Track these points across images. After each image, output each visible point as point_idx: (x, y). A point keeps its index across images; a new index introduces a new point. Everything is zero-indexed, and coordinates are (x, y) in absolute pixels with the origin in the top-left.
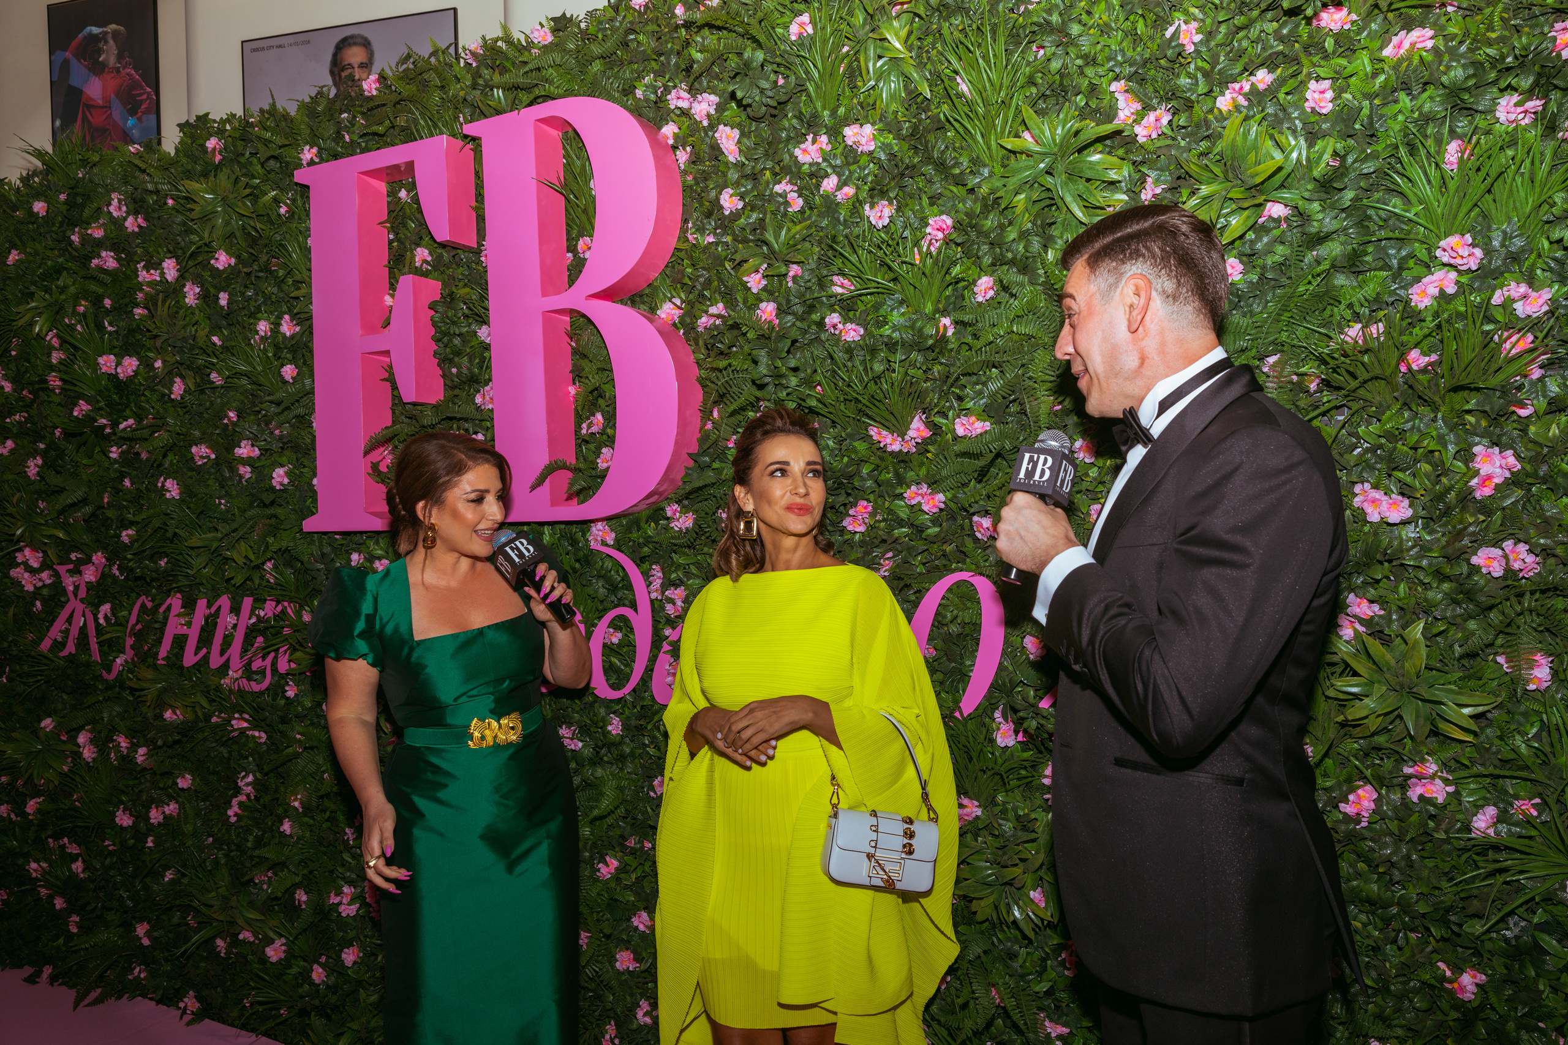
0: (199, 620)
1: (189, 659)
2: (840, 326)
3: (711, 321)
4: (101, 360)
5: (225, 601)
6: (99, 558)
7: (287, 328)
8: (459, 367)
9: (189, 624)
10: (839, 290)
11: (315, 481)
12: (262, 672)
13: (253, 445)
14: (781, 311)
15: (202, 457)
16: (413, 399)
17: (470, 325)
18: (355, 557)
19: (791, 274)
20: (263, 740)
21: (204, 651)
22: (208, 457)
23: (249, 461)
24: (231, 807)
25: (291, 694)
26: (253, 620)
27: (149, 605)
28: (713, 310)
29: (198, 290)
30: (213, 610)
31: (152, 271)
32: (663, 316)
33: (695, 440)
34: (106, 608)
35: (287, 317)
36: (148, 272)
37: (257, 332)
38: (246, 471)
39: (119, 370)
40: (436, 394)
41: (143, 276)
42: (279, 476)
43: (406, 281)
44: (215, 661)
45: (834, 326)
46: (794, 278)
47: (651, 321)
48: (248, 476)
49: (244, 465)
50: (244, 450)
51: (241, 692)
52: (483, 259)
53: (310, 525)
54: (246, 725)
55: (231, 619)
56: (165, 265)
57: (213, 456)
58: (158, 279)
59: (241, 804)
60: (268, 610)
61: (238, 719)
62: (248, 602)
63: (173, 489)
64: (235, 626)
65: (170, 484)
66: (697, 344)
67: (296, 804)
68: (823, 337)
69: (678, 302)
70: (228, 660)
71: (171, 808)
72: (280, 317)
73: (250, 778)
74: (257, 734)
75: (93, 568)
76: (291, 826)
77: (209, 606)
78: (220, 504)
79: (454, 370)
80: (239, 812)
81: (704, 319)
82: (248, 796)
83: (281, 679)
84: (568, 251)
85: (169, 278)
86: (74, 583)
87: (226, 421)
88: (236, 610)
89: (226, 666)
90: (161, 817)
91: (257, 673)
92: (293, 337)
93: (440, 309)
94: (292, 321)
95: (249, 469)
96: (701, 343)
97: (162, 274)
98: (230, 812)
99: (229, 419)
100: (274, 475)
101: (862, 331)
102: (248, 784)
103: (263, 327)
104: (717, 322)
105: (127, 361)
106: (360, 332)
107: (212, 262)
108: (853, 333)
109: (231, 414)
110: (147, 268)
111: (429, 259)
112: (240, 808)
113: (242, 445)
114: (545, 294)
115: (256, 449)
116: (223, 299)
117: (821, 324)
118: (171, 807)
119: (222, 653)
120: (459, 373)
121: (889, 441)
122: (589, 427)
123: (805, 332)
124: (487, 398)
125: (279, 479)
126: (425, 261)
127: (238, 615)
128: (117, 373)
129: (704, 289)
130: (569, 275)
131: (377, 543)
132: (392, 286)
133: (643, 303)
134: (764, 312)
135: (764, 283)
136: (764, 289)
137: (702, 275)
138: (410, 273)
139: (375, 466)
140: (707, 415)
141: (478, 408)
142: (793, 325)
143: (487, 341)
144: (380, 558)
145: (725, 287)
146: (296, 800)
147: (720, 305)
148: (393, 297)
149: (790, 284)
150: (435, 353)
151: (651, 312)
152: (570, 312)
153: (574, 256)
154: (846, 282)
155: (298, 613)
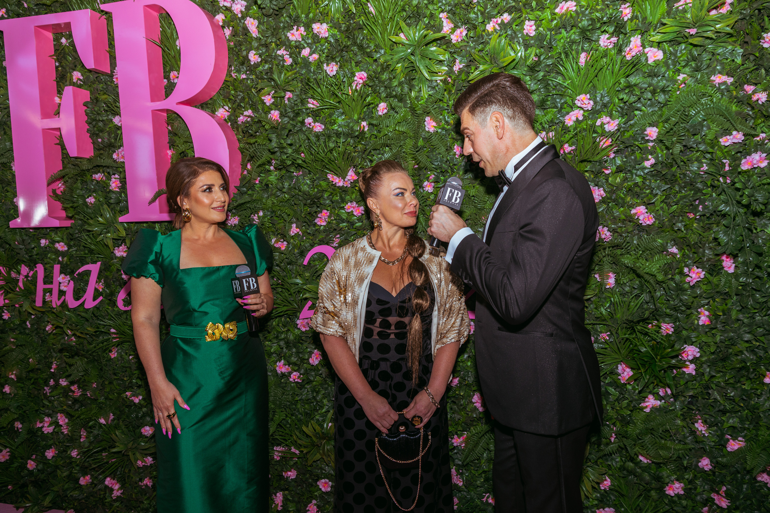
2: (313, 124)
3: (245, 119)
8: (102, 138)
10: (311, 106)
11: (15, 200)
14: (282, 115)
16: (76, 155)
17: (108, 115)
18: (43, 241)
19: (287, 96)
28: (246, 113)
32: (219, 115)
33: (238, 180)
40: (89, 152)
43: (68, 90)
45: (310, 124)
46: (289, 99)
47: (213, 117)
52: (114, 80)
53: (14, 224)
66: (238, 130)
67: (13, 376)
68: (304, 129)
69: (227, 108)
76: (10, 389)
79: (100, 140)
81: (241, 118)
84: (165, 78)
93: (90, 106)
96: (240, 130)
101: (323, 127)
104: (249, 120)
106: (40, 117)
108: (319, 128)
111: (82, 78)
114: (152, 101)
117: (303, 123)
120: (103, 141)
121: (337, 181)
123: (295, 126)
124: (120, 155)
126: (79, 79)
129: (241, 102)
130: (166, 92)
131: (56, 234)
132: (60, 92)
133: (208, 108)
134: (273, 115)
135: (273, 100)
136: (273, 104)
137: (239, 95)
138: (70, 85)
139: (54, 192)
140: (244, 167)
141: (115, 161)
142: (288, 122)
143: (119, 125)
144: (58, 242)
145: (252, 101)
146: (12, 374)
147: (250, 111)
148: (60, 98)
149: (286, 102)
150: (88, 130)
151: (213, 113)
152: (167, 111)
153: (168, 81)
154: (315, 102)
155: (9, 273)
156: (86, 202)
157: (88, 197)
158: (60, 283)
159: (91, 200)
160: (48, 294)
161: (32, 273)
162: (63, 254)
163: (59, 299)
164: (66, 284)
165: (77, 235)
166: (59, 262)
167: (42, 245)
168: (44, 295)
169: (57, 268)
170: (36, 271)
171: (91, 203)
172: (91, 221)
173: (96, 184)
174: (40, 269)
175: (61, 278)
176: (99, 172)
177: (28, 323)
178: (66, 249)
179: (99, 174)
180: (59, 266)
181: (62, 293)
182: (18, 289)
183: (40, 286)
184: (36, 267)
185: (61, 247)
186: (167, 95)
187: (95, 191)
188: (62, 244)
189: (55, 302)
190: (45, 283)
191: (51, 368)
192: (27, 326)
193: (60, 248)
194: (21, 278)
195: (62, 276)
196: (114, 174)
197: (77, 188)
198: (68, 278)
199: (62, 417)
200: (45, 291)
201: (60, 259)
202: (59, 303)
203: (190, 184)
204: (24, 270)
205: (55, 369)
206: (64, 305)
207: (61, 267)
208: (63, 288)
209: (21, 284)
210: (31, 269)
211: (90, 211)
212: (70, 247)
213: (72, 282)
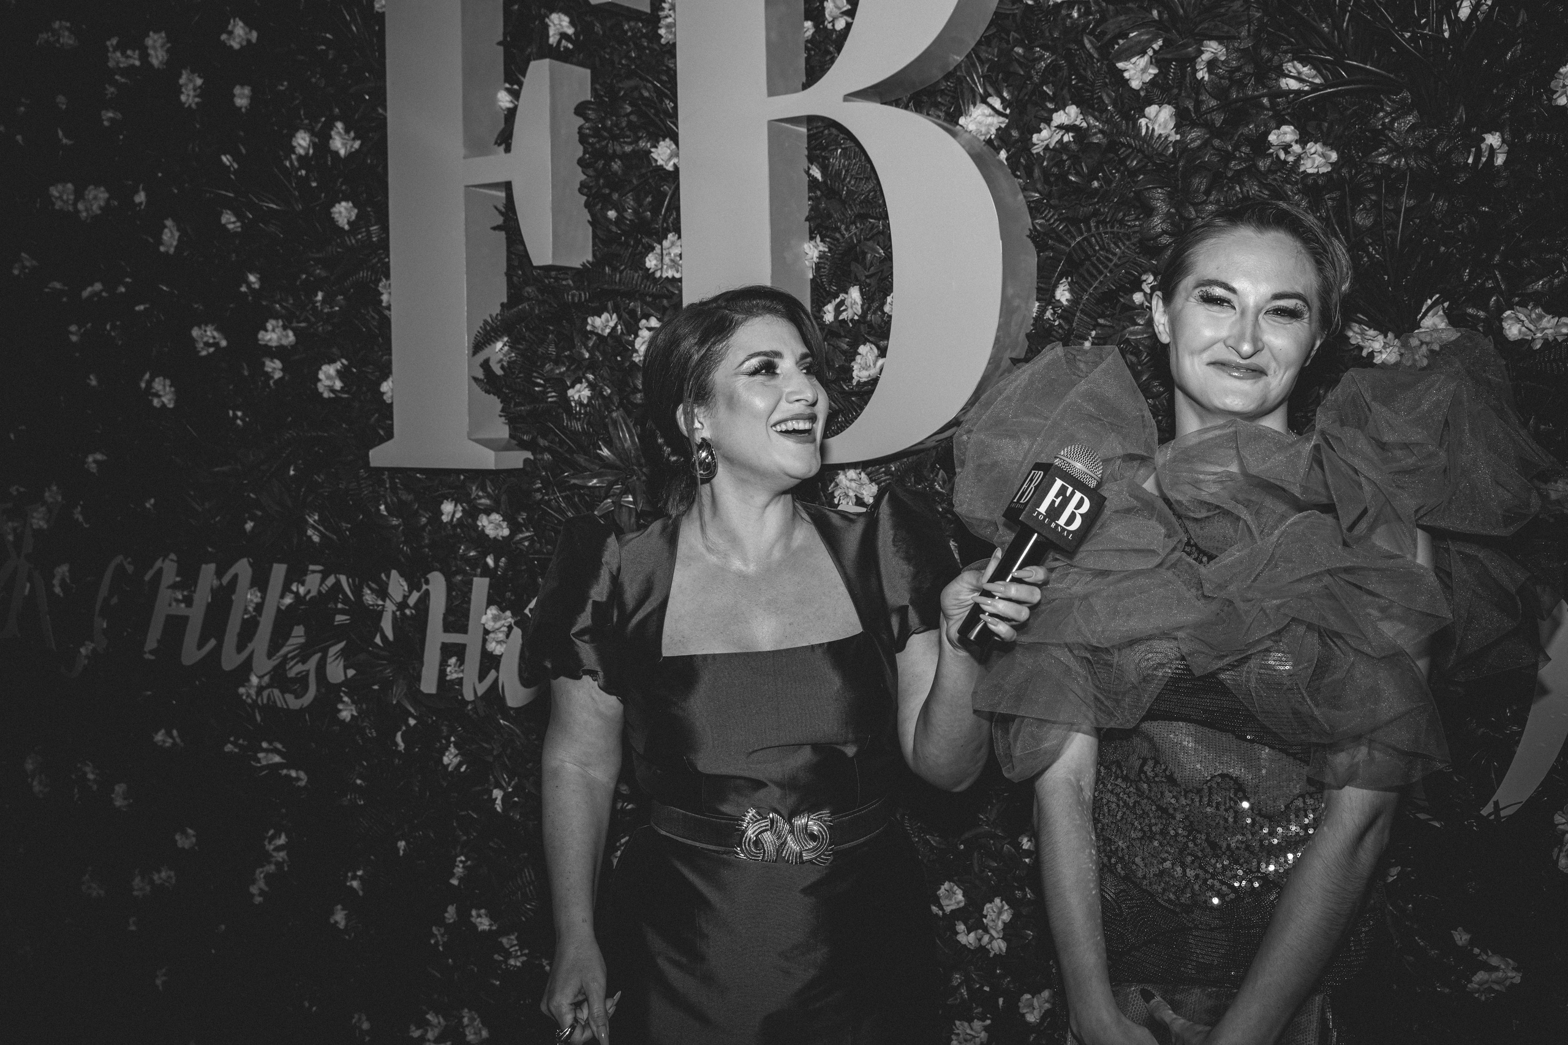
0: (203, 595)
1: (191, 654)
2: (1297, 148)
3: (1057, 138)
4: (54, 192)
5: (243, 568)
6: (53, 494)
7: (341, 143)
8: (620, 210)
9: (188, 601)
10: (1293, 85)
11: (385, 387)
12: (303, 679)
13: (285, 328)
14: (1182, 120)
15: (207, 345)
16: (548, 261)
17: (636, 141)
18: (448, 507)
19: (1206, 57)
20: (302, 783)
21: (212, 643)
22: (216, 345)
23: (279, 352)
24: (254, 881)
25: (346, 714)
26: (288, 600)
27: (130, 569)
28: (1059, 118)
29: (199, 82)
30: (225, 580)
31: (129, 52)
32: (972, 127)
33: (1022, 337)
34: (63, 570)
35: (339, 125)
36: (123, 53)
37: (292, 149)
38: (274, 367)
39: (80, 206)
40: (581, 255)
41: (117, 59)
42: (329, 377)
43: (539, 71)
44: (230, 660)
45: (1286, 148)
46: (1212, 65)
47: (954, 135)
48: (278, 375)
49: (272, 358)
50: (273, 335)
51: (270, 709)
52: (662, 31)
53: (380, 456)
54: (277, 759)
55: (253, 596)
56: (149, 42)
57: (224, 343)
58: (137, 63)
59: (268, 877)
60: (312, 584)
61: (266, 751)
62: (279, 571)
63: (164, 394)
64: (259, 608)
65: (160, 385)
66: (1029, 174)
67: (355, 884)
68: (1263, 164)
69: (997, 103)
70: (250, 657)
71: (164, 876)
72: (328, 126)
73: (282, 840)
74: (293, 774)
75: (43, 509)
76: (348, 918)
77: (219, 574)
78: (236, 417)
79: (612, 214)
80: (266, 889)
81: (1045, 133)
82: (279, 865)
83: (329, 694)
84: (807, 19)
85: (155, 62)
86: (14, 529)
87: (244, 289)
88: (260, 582)
89: (247, 667)
90: (148, 888)
91: (294, 680)
92: (351, 156)
93: (591, 114)
94: (347, 131)
95: (278, 364)
96: (1037, 173)
97: (144, 56)
98: (254, 890)
99: (249, 285)
100: (321, 376)
101: (1334, 156)
102: (278, 849)
103: (302, 141)
104: (1066, 139)
105: (91, 192)
106: (461, 151)
107: (224, 37)
108: (1319, 160)
109: (252, 278)
110: (122, 47)
111: (570, 31)
112: (267, 883)
113: (269, 326)
114: (772, 92)
115: (291, 333)
116: (242, 98)
117: (1261, 144)
118: (163, 874)
119: (240, 648)
120: (620, 218)
121: (1377, 345)
122: (838, 311)
123: (1227, 157)
124: (666, 259)
125: (328, 383)
126: (564, 36)
127: (263, 590)
128: (77, 211)
129: (1044, 82)
130: (807, 60)
131: (483, 488)
132: (514, 77)
133: (937, 105)
134: (1153, 121)
135: (1153, 71)
136: (1153, 82)
137: (1041, 58)
138: (541, 56)
139: (486, 365)
140: (1046, 295)
141: (649, 275)
142: (1206, 143)
143: (670, 167)
144: (488, 512)
145: (1081, 78)
146: (354, 878)
147: (1073, 110)
148: (515, 95)
149: (1202, 74)
150: (583, 185)
151: (950, 119)
152: (811, 120)
153: (816, 26)
154: (1306, 70)
155: (358, 592)
156: (567, 400)
157: (573, 386)
158: (487, 632)
159: (580, 393)
160: (453, 660)
161: (415, 596)
162: (497, 546)
163: (482, 677)
164: (501, 636)
165: (539, 496)
166: (486, 572)
167: (445, 518)
168: (443, 664)
169: (480, 586)
170: (427, 592)
171: (580, 403)
172: (581, 459)
173: (596, 346)
174: (437, 585)
175: (489, 617)
176: (605, 309)
177: (399, 738)
178: (506, 532)
179: (605, 316)
180: (486, 581)
181: (490, 662)
182: (378, 640)
183: (436, 636)
184: (427, 582)
185: (493, 526)
186: (815, 72)
187: (592, 366)
188: (496, 517)
189: (472, 688)
190: (447, 629)
191: (452, 875)
192: (397, 745)
193: (490, 531)
194: (390, 607)
195: (493, 611)
196: (647, 317)
197: (546, 358)
198: (508, 618)
199: (472, 1019)
200: (448, 651)
201: (490, 561)
202: (482, 689)
203: (707, 363)
204: (397, 585)
205: (460, 879)
206: (494, 695)
207: (491, 586)
208: (493, 647)
209: (387, 625)
210: (414, 586)
211: (578, 426)
212: (515, 528)
213: (517, 632)
